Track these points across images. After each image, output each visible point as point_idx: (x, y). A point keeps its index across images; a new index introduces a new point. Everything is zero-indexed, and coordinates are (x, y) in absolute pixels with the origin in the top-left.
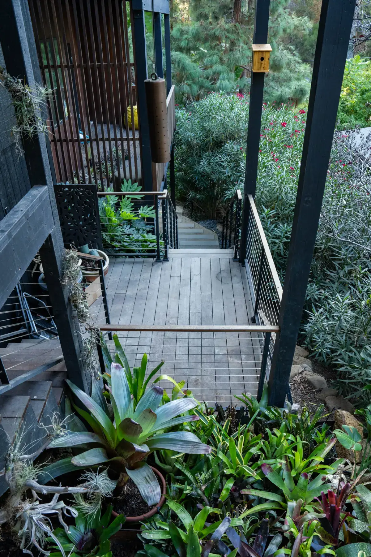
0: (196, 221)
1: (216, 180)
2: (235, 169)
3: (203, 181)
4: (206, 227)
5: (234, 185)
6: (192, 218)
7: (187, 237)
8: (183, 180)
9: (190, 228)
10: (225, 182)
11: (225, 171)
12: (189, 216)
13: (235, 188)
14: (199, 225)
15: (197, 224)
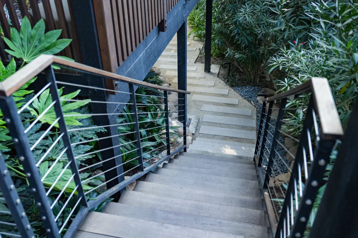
0: (232, 86)
1: (260, 35)
2: (292, 20)
3: (244, 36)
4: (242, 96)
5: (288, 47)
6: (228, 81)
7: (215, 109)
8: (221, 33)
9: (223, 95)
10: (274, 39)
11: (276, 22)
12: (225, 79)
13: (289, 51)
14: (235, 93)
15: (232, 90)
